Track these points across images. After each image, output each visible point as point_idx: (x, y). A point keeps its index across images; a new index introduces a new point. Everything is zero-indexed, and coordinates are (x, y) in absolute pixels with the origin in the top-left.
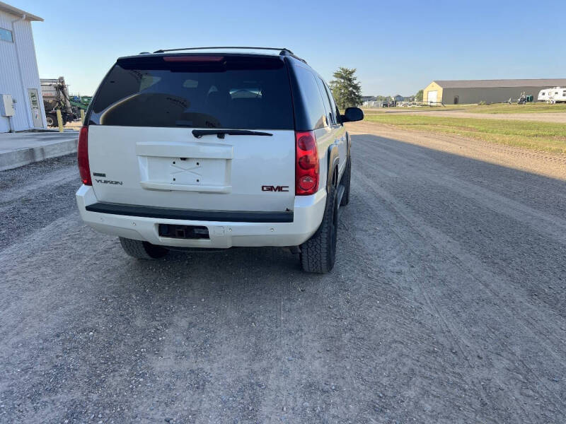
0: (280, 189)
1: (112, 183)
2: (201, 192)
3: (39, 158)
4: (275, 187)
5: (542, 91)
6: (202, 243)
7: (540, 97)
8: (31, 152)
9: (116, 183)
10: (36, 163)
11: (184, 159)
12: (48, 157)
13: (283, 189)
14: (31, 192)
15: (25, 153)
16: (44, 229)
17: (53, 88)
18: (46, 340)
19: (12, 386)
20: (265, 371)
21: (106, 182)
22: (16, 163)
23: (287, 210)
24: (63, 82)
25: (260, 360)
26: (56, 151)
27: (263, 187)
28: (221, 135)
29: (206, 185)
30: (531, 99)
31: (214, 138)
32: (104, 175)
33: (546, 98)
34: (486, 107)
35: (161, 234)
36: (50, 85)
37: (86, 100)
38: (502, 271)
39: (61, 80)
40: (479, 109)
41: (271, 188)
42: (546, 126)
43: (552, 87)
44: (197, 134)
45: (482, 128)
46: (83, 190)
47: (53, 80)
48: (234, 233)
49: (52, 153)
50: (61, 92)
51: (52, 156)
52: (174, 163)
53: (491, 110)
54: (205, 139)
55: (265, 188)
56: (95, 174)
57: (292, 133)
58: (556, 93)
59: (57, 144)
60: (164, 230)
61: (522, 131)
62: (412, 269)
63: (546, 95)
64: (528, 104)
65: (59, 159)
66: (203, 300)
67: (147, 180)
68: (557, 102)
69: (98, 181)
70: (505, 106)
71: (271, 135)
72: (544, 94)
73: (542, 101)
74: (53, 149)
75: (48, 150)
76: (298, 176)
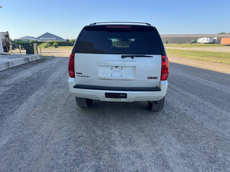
0: (155, 78)
1: (85, 76)
2: (122, 80)
3: (11, 66)
4: (153, 77)
5: (199, 39)
6: (123, 100)
7: (198, 41)
8: (8, 63)
9: (87, 77)
10: (10, 68)
11: (117, 67)
12: (14, 65)
13: (156, 78)
14: (16, 81)
15: (6, 64)
16: (32, 96)
17: (4, 36)
18: (66, 142)
19: (65, 161)
20: (162, 149)
21: (82, 76)
22: (3, 68)
23: (157, 86)
24: (8, 33)
25: (157, 146)
26: (17, 63)
27: (148, 77)
28: (132, 57)
29: (125, 77)
30: (195, 42)
31: (130, 59)
32: (81, 74)
33: (200, 41)
34: (179, 45)
35: (106, 97)
36: (3, 35)
37: (16, 41)
38: (223, 108)
39: (7, 32)
40: (176, 46)
41: (151, 78)
42: (205, 52)
43: (203, 37)
44: (123, 57)
45: (182, 53)
46: (71, 80)
47: (4, 33)
48: (137, 96)
49: (16, 64)
50: (7, 38)
51: (16, 65)
52: (112, 68)
53: (182, 46)
54: (126, 59)
55: (149, 78)
56: (77, 73)
57: (160, 56)
58: (204, 40)
59: (17, 60)
60: (107, 95)
61: (197, 54)
62: (190, 108)
63: (201, 40)
64: (194, 44)
65: (19, 66)
66: (118, 123)
67: (100, 75)
68: (205, 43)
69: (78, 76)
70: (186, 44)
71: (152, 57)
72: (200, 40)
73: (199, 43)
74: (16, 62)
75: (14, 63)
76: (162, 73)
